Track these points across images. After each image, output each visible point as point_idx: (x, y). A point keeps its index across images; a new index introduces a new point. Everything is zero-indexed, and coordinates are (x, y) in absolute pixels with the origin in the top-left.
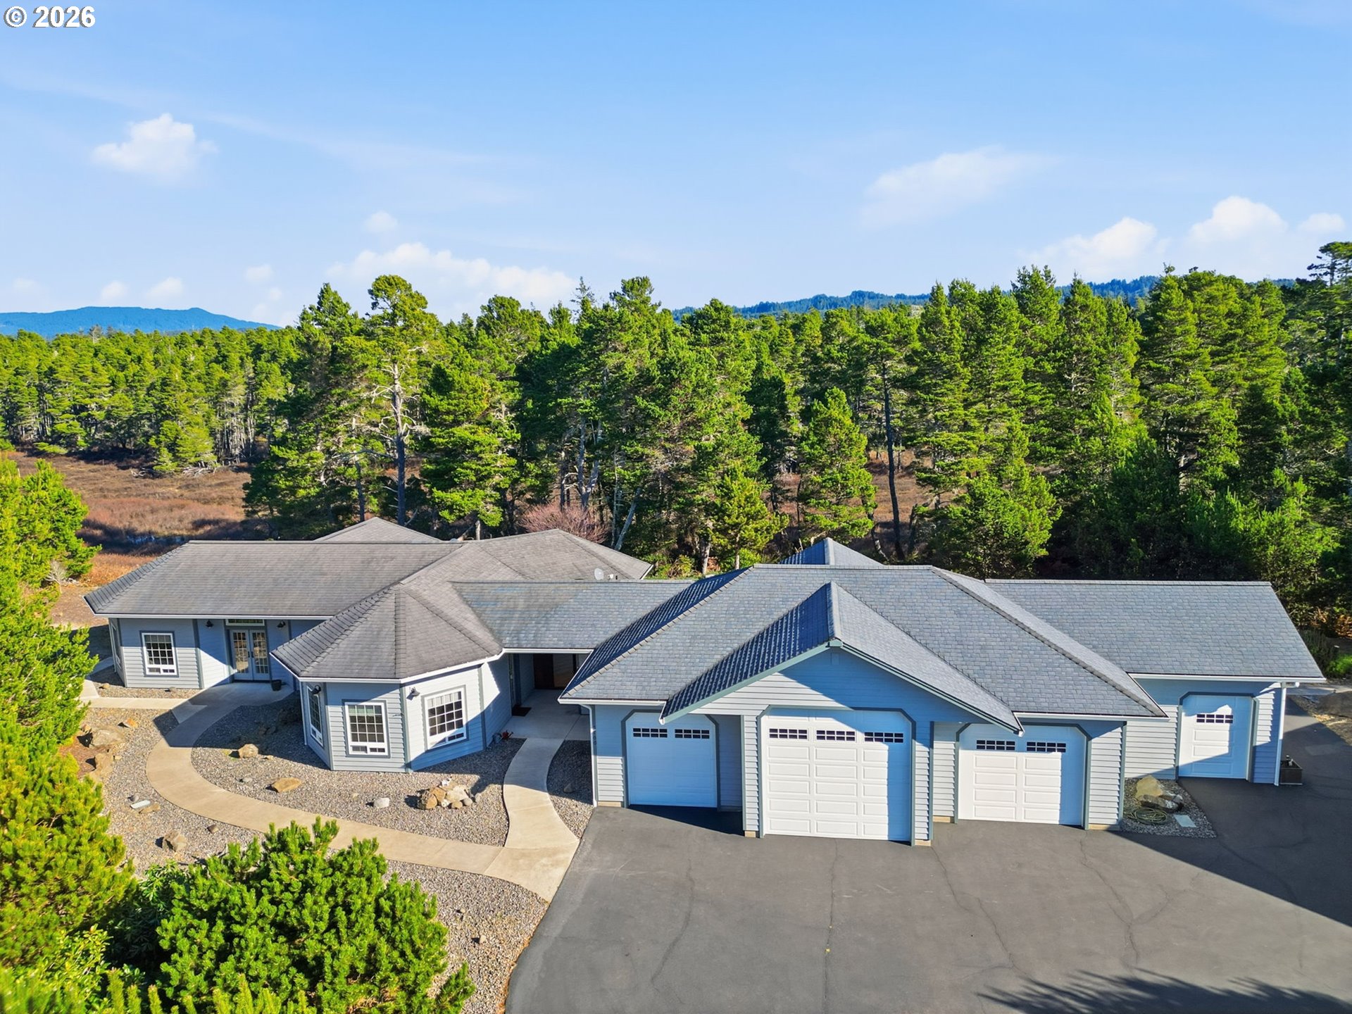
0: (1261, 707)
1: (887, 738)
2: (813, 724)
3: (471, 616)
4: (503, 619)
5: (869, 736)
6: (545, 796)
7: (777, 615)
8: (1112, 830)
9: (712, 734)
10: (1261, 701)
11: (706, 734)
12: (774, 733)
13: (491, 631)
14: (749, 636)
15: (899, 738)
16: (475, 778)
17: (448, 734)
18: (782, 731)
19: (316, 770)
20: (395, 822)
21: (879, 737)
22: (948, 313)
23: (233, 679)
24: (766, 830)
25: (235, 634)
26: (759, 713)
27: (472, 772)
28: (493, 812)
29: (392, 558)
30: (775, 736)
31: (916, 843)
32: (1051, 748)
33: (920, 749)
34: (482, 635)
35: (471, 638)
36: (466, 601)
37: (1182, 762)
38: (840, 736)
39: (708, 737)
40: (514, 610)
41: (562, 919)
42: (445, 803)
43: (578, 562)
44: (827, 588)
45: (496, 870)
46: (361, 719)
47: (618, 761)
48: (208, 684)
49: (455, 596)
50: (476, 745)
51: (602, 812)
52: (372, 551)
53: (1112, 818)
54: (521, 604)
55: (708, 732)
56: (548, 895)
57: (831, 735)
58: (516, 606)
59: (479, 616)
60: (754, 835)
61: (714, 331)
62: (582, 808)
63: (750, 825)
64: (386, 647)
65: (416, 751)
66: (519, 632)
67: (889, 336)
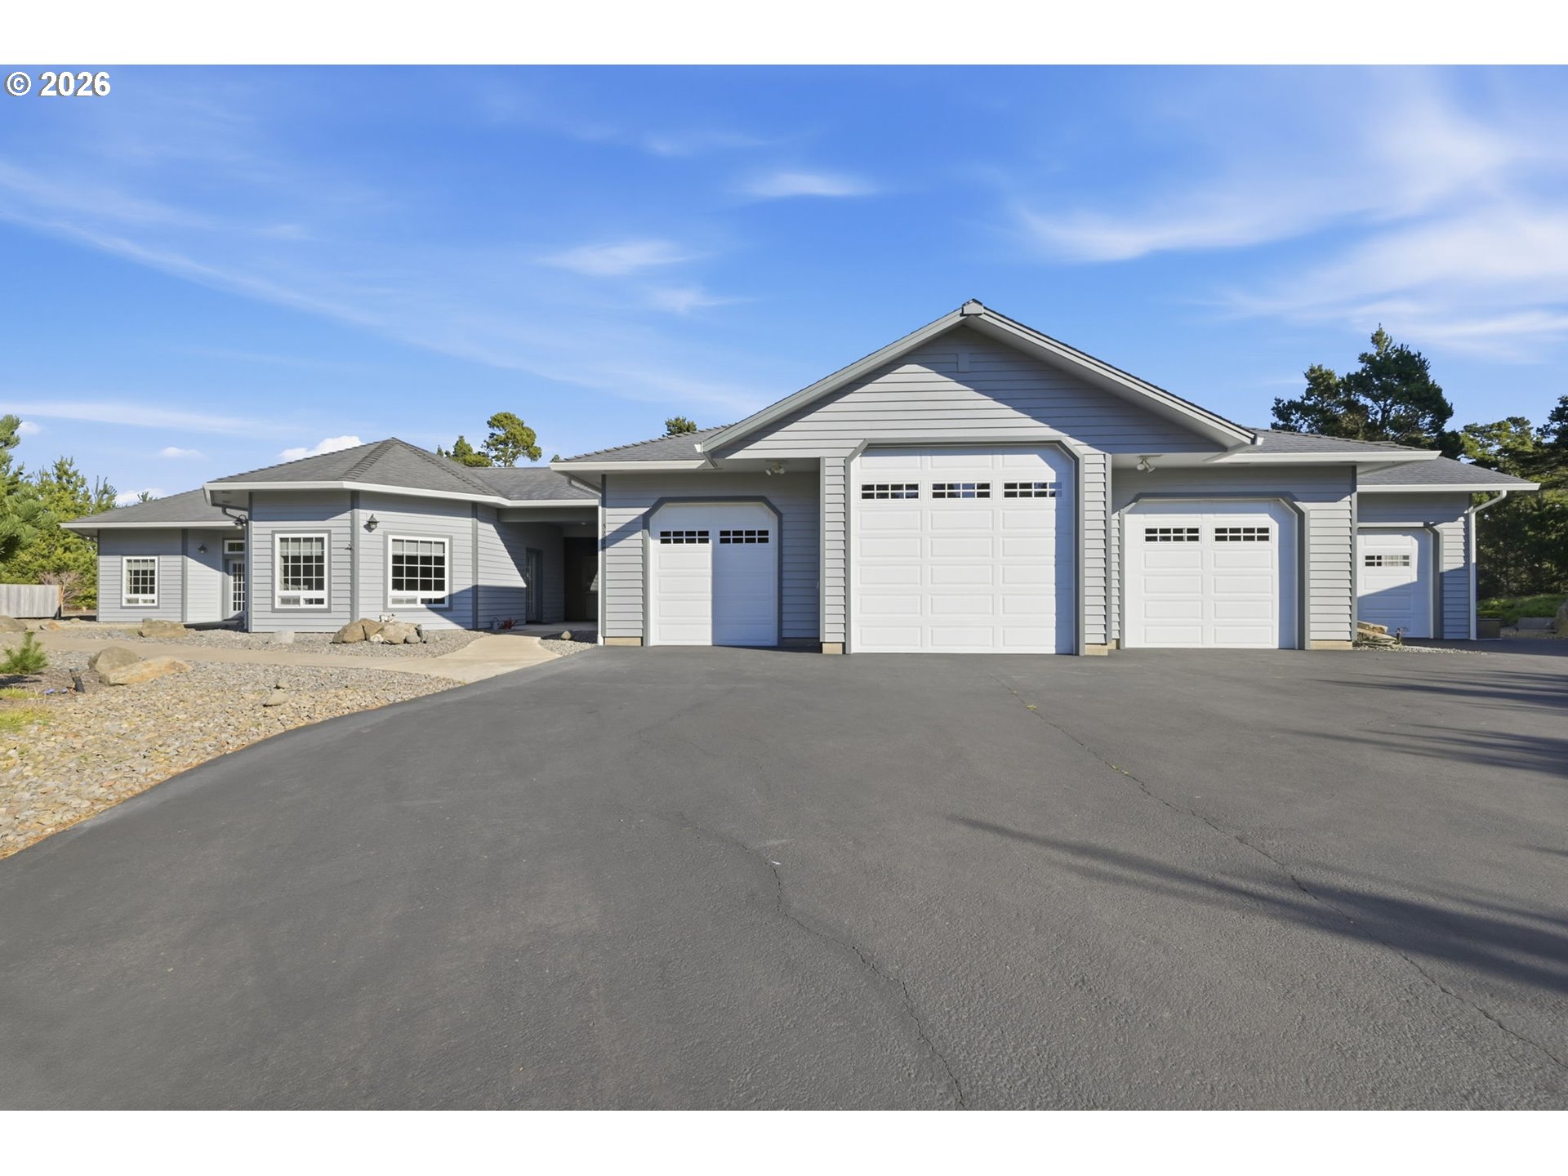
0: (1446, 539)
1: (1037, 491)
2: (927, 475)
5: (1012, 490)
9: (773, 537)
10: (1446, 532)
11: (763, 537)
12: (868, 492)
15: (1056, 490)
18: (880, 487)
21: (1026, 489)
24: (855, 648)
25: (235, 565)
26: (847, 453)
30: (871, 496)
31: (1086, 650)
38: (969, 491)
39: (766, 541)
46: (296, 557)
47: (637, 573)
51: (608, 649)
55: (766, 533)
57: (954, 491)
60: (838, 649)
62: (581, 650)
63: (830, 634)
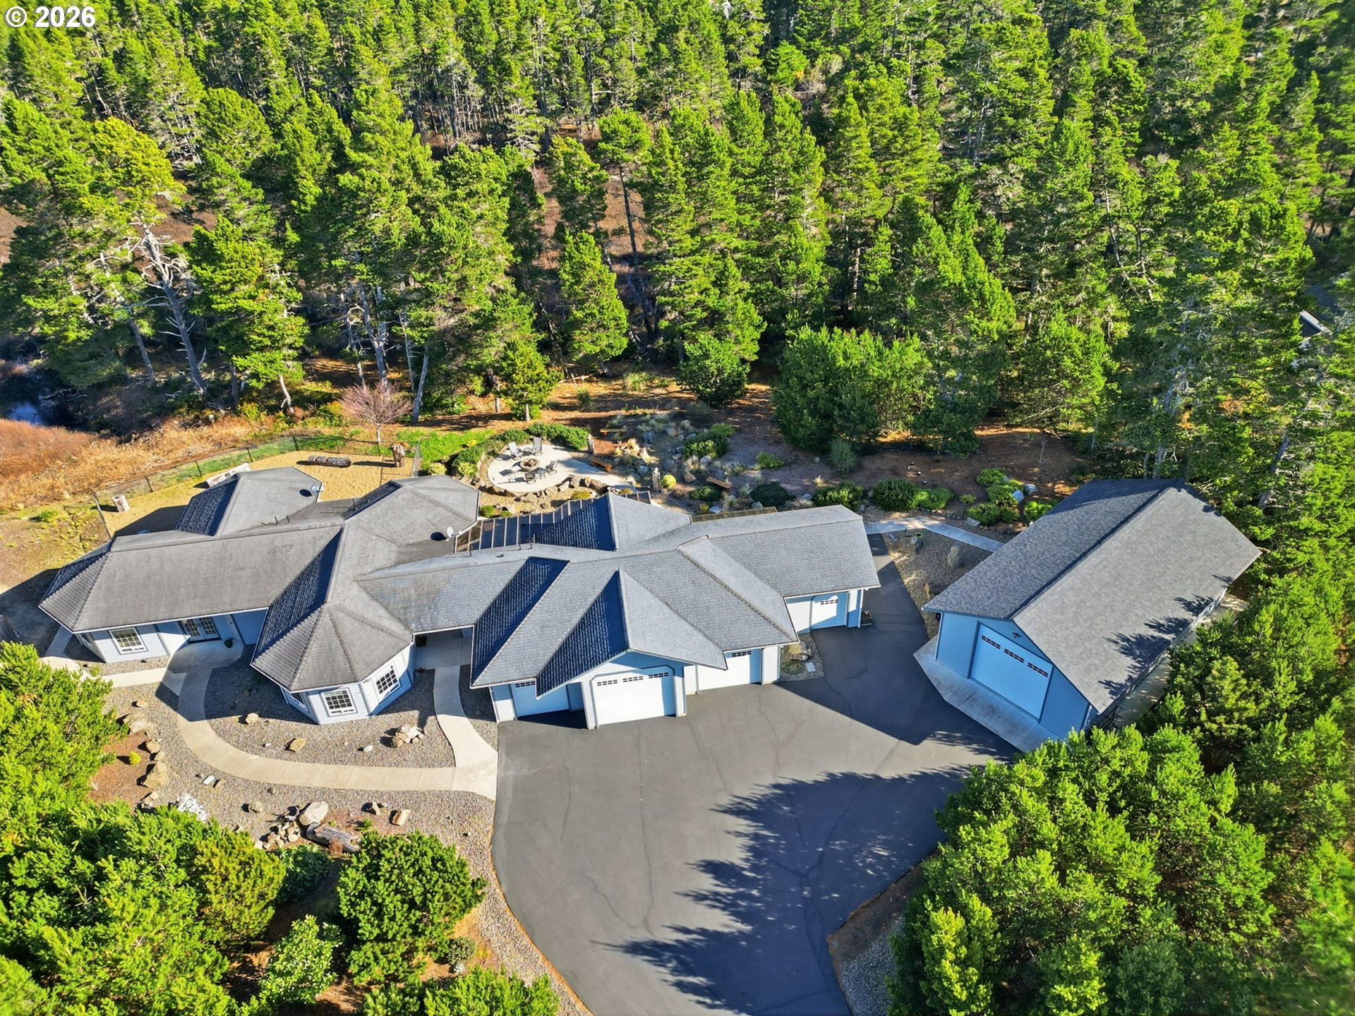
1: (661, 675)
2: (620, 677)
3: (382, 612)
4: (405, 608)
5: (651, 676)
6: (465, 720)
7: (591, 600)
8: (775, 683)
12: (599, 683)
13: (400, 620)
14: (576, 620)
15: (666, 674)
16: (416, 713)
17: (389, 689)
18: (604, 682)
19: (308, 726)
20: (381, 762)
21: (656, 676)
22: (672, 151)
23: (189, 642)
26: (590, 679)
27: (413, 709)
28: (439, 740)
29: (291, 546)
30: (600, 685)
31: (679, 716)
32: (744, 654)
33: (678, 680)
34: (395, 627)
35: (391, 634)
36: (373, 597)
37: (814, 623)
38: (636, 679)
40: (409, 600)
41: (506, 810)
42: (408, 741)
43: (430, 516)
44: (617, 575)
45: (458, 786)
46: (334, 698)
47: (509, 702)
48: (173, 651)
49: (364, 595)
50: (408, 685)
51: (503, 727)
52: (273, 541)
53: (775, 677)
54: (414, 596)
56: (493, 797)
57: (630, 680)
58: (410, 596)
59: (386, 608)
60: (594, 728)
61: (467, 183)
62: (492, 726)
64: (340, 658)
65: (373, 706)
66: (419, 618)
67: (622, 141)
